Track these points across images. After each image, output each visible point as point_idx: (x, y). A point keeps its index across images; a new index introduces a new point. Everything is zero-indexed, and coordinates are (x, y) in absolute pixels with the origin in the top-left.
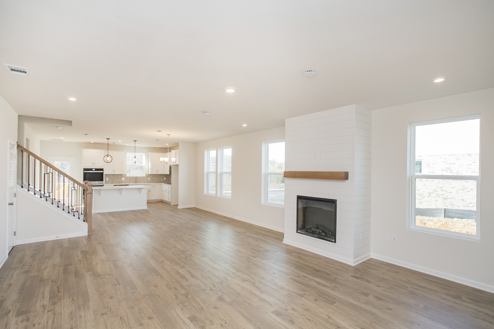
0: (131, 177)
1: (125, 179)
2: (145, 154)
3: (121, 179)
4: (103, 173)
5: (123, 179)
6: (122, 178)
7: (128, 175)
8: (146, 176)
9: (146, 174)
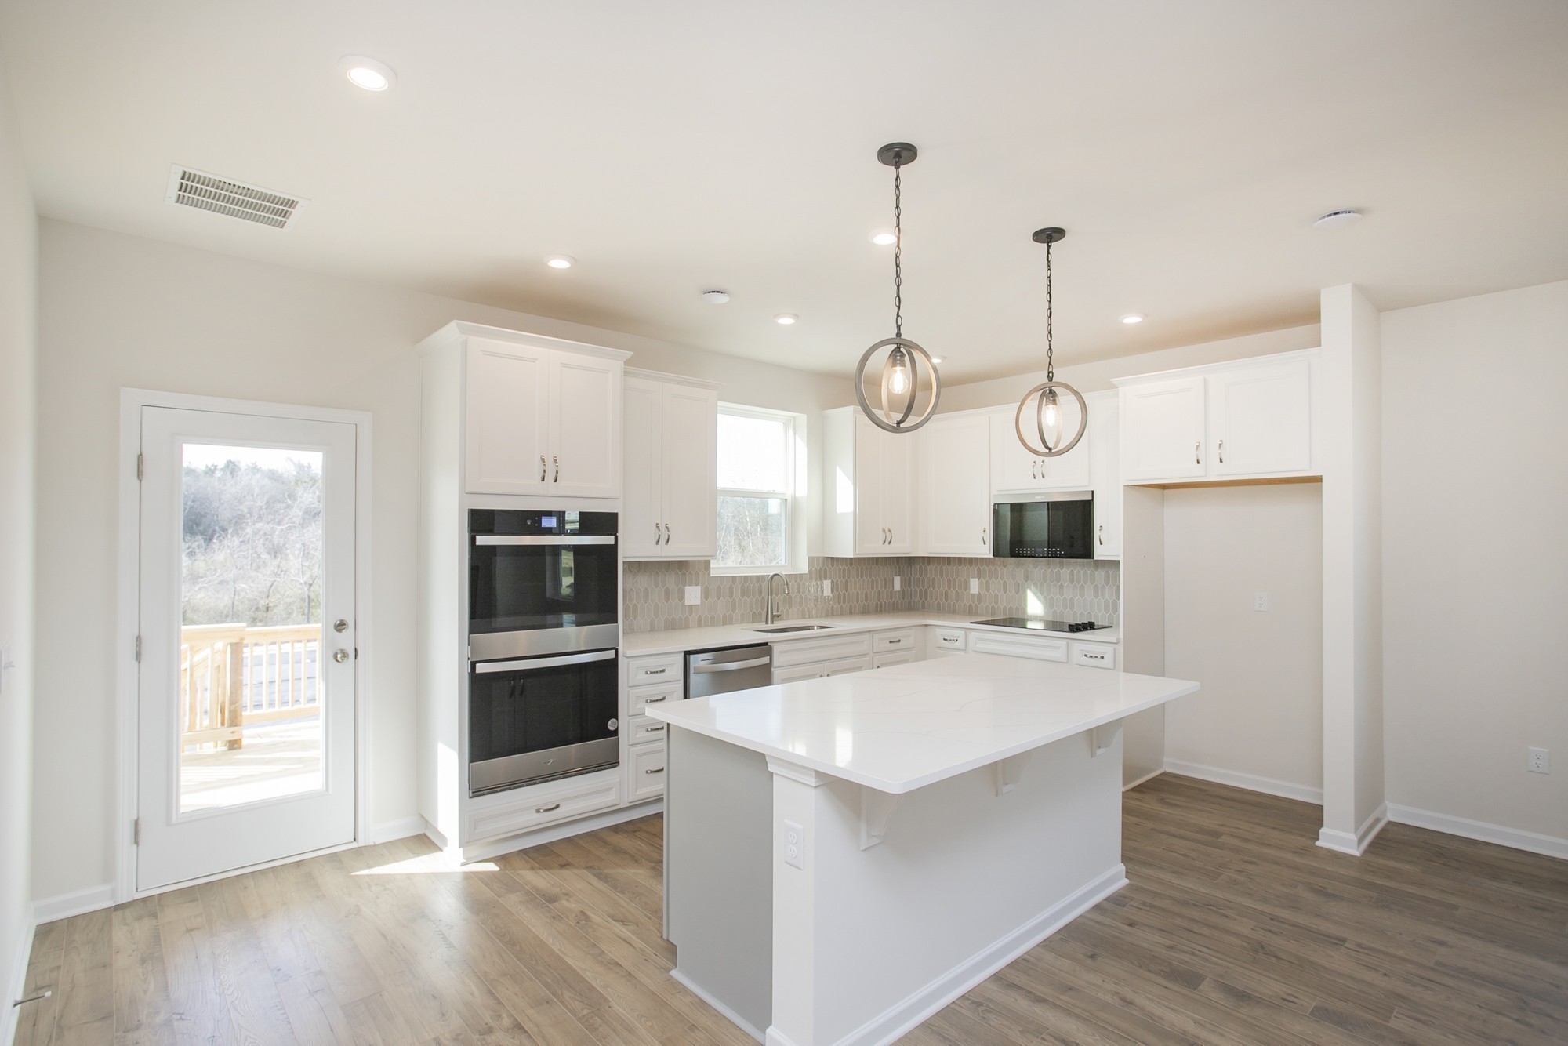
0: (734, 578)
1: (706, 594)
2: (802, 418)
3: (682, 597)
4: (613, 550)
5: (693, 595)
6: (688, 589)
7: (720, 567)
8: (810, 571)
9: (811, 560)
